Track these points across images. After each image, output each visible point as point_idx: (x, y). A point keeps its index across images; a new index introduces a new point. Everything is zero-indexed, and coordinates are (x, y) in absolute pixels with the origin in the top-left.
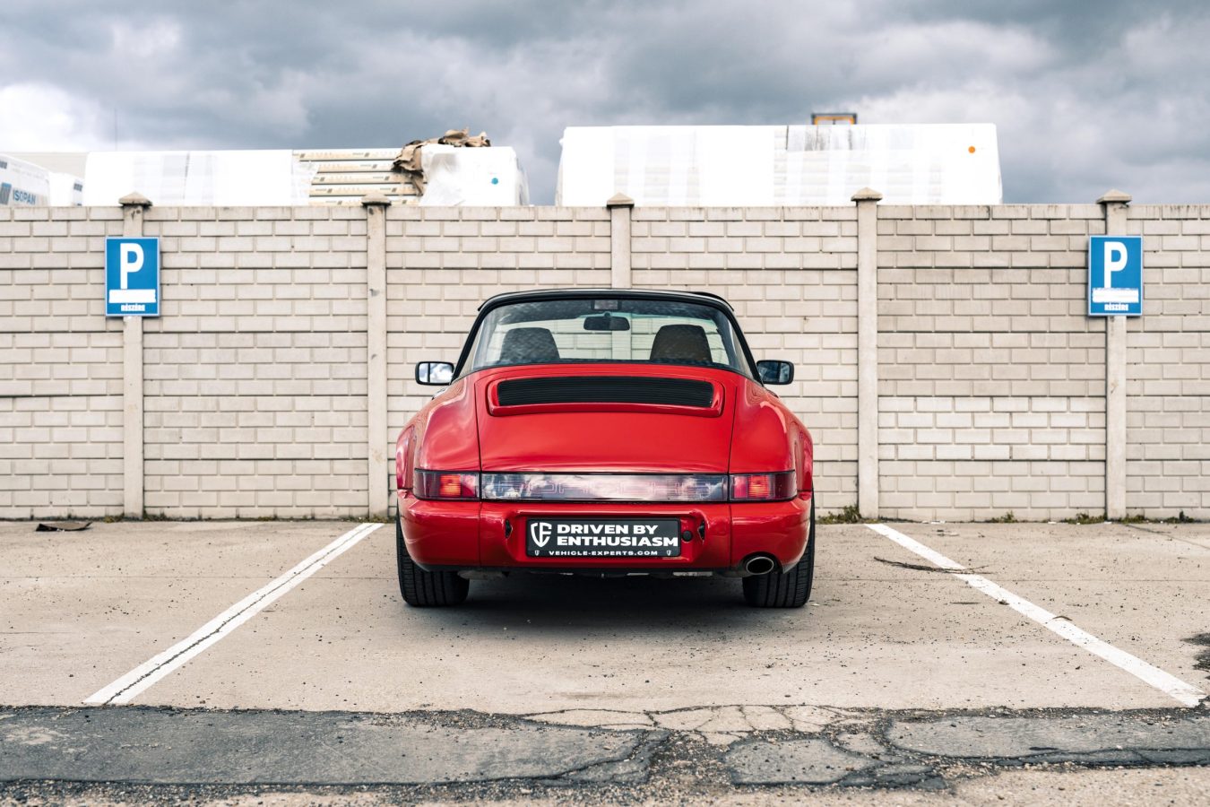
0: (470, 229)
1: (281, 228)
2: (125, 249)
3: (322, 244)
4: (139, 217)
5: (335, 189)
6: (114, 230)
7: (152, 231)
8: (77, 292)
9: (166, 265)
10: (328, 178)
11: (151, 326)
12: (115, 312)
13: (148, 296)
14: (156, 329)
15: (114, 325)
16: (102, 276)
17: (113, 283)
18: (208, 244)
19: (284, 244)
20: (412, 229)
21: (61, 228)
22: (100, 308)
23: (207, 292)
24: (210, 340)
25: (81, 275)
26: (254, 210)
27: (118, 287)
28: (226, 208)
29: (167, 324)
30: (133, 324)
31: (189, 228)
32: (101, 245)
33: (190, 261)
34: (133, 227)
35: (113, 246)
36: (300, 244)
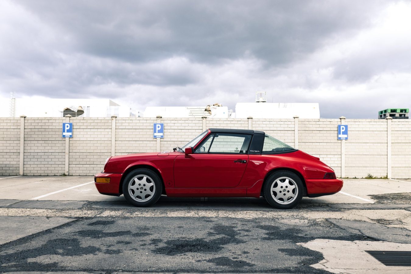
0: (222, 122)
1: (186, 122)
2: (157, 125)
3: (194, 125)
4: (160, 119)
5: (194, 114)
6: (155, 122)
7: (162, 122)
8: (148, 133)
9: (165, 128)
10: (192, 112)
11: (162, 140)
12: (155, 137)
13: (161, 134)
14: (163, 140)
15: (155, 140)
16: (153, 131)
17: (155, 132)
18: (173, 125)
19: (187, 125)
20: (211, 122)
21: (145, 121)
22: (152, 136)
23: (172, 134)
24: (173, 143)
25: (149, 130)
26: (181, 118)
27: (156, 132)
28: (176, 118)
29: (165, 140)
30: (158, 139)
31: (169, 122)
32: (153, 125)
33: (169, 128)
34: (159, 121)
35: (155, 125)
36: (190, 125)
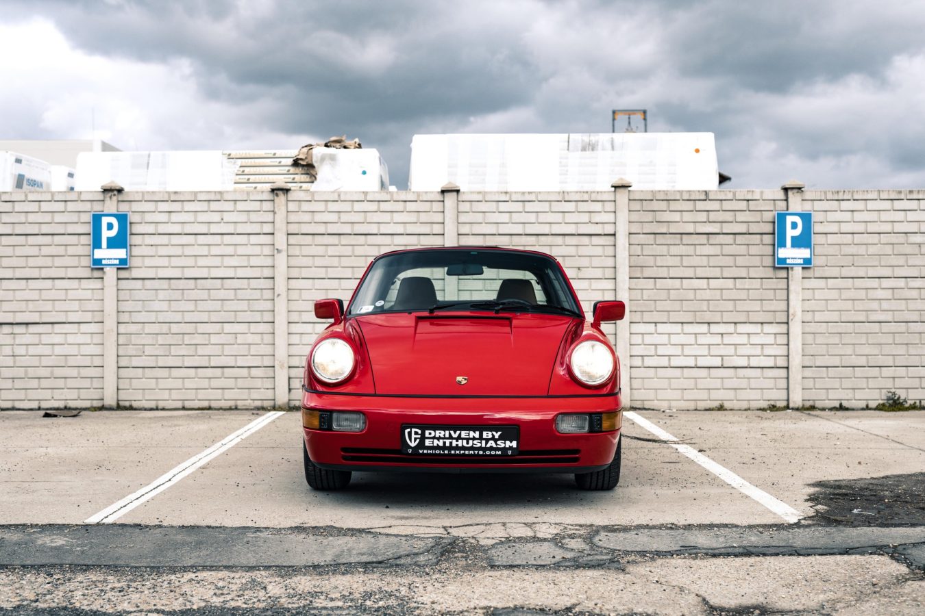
0: (346, 207)
1: (214, 206)
2: (105, 220)
3: (243, 217)
4: (114, 198)
5: (252, 178)
6: (97, 207)
7: (124, 208)
8: (71, 250)
9: (134, 232)
10: (247, 170)
11: (123, 274)
12: (98, 265)
13: (121, 253)
14: (127, 276)
15: (97, 274)
16: (87, 240)
17: (97, 244)
18: (164, 217)
19: (216, 217)
20: (305, 207)
21: (61, 206)
22: (86, 262)
23: (163, 251)
24: (165, 284)
25: (74, 239)
26: (195, 193)
27: (100, 247)
28: (176, 193)
29: (135, 273)
30: (111, 273)
31: (149, 206)
32: (88, 218)
33: (151, 229)
34: (111, 206)
35: (97, 219)
36: (227, 217)
